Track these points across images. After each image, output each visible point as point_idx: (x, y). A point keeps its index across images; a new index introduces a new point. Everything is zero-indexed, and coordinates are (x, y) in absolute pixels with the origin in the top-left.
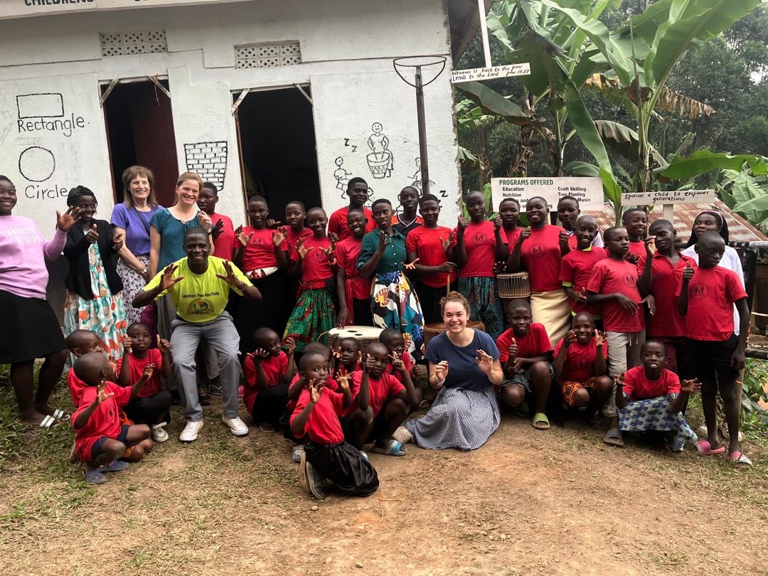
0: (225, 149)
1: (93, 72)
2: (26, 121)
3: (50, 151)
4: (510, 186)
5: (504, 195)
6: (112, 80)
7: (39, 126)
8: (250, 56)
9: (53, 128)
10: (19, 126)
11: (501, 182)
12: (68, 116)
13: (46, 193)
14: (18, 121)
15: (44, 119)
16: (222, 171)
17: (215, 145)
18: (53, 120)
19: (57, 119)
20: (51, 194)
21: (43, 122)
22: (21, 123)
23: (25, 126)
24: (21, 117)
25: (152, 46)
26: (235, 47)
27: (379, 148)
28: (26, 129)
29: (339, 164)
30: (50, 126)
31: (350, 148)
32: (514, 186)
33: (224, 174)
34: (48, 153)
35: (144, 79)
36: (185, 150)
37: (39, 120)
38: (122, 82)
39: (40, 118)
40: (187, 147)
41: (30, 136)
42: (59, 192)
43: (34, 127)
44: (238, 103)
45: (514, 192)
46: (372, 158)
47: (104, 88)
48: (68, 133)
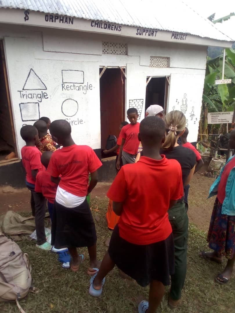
0: (142, 103)
1: (98, 62)
2: (66, 84)
3: (76, 101)
4: (214, 115)
5: (212, 118)
6: (104, 66)
7: (72, 88)
8: (153, 61)
9: (79, 90)
10: (63, 87)
11: (211, 114)
12: (85, 84)
13: (73, 123)
14: (62, 85)
15: (75, 84)
16: (140, 112)
17: (139, 100)
18: (79, 85)
19: (81, 84)
20: (76, 123)
21: (74, 86)
22: (63, 86)
23: (65, 87)
24: (64, 82)
25: (120, 51)
26: (151, 57)
27: (184, 103)
28: (66, 88)
29: (174, 108)
30: (77, 88)
31: (177, 103)
32: (216, 115)
33: (141, 113)
34: (76, 102)
35: (117, 67)
36: (129, 102)
37: (72, 84)
38: (109, 68)
39: (73, 84)
40: (130, 101)
41: (68, 93)
42: (79, 122)
43: (70, 89)
44: (148, 82)
45: (215, 117)
46: (182, 106)
47: (101, 70)
48: (85, 92)
